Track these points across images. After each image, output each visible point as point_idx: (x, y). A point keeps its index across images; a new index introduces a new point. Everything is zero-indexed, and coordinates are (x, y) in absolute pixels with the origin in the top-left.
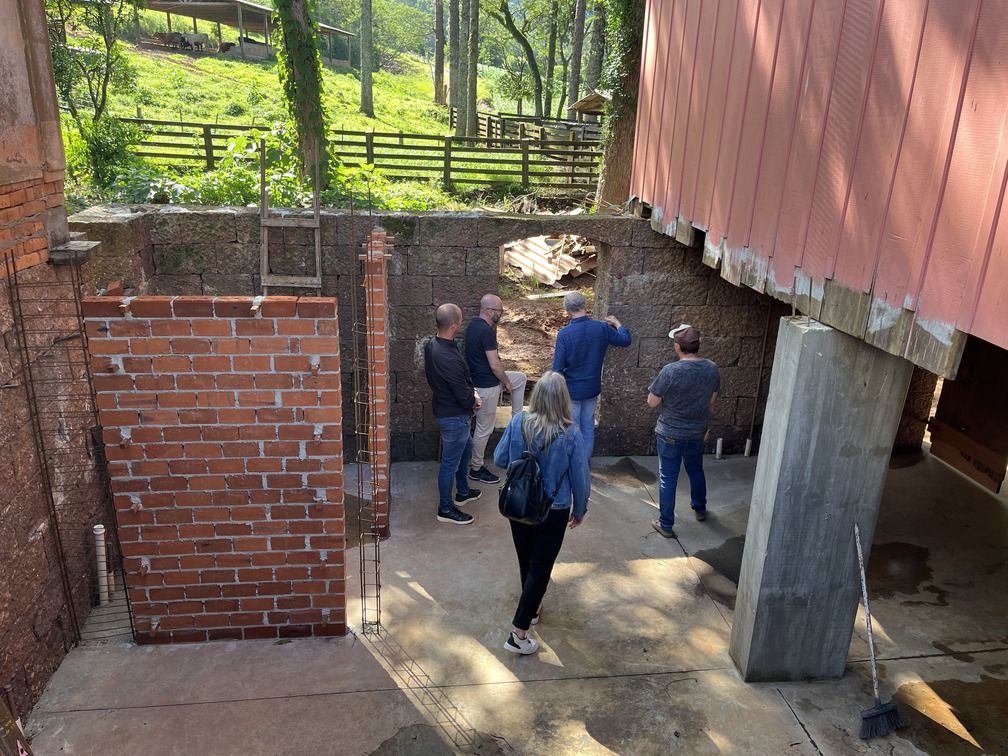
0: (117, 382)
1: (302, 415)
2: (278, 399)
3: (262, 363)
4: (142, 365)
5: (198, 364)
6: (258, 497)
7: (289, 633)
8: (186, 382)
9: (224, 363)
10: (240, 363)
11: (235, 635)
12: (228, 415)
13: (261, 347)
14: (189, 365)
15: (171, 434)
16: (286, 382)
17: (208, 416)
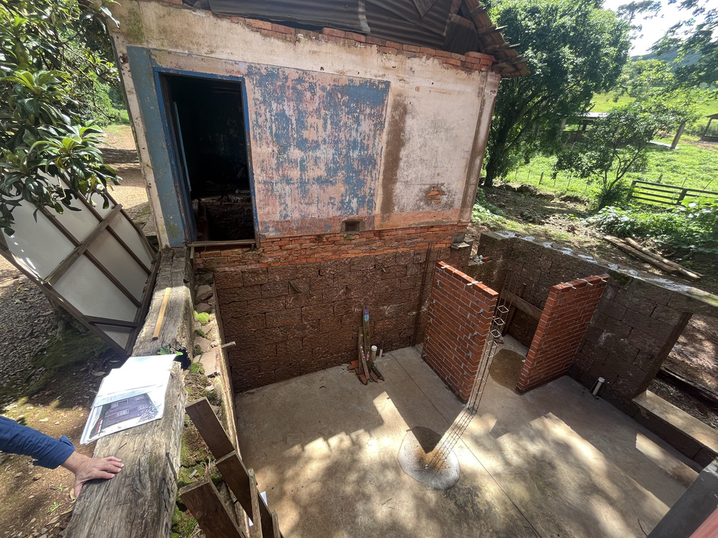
0: (436, 287)
1: (473, 326)
2: (468, 316)
3: (468, 302)
4: (443, 286)
5: (454, 293)
6: (455, 341)
7: (450, 388)
8: (450, 296)
9: (459, 297)
10: (463, 299)
11: (439, 375)
12: (456, 312)
13: (469, 298)
14: (452, 292)
15: (443, 308)
16: (472, 312)
17: (451, 309)
